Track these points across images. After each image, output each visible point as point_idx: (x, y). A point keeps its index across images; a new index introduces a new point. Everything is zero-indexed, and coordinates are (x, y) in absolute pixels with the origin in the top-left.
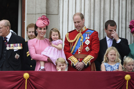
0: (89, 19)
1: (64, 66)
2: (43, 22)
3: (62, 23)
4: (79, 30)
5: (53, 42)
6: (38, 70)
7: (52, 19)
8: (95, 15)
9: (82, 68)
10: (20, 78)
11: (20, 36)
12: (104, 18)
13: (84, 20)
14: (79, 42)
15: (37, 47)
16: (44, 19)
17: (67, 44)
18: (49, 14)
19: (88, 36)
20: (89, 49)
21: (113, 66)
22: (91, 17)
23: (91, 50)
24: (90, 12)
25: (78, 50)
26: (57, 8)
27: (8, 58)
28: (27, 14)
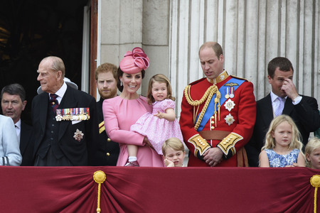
0: (234, 55)
1: (181, 157)
2: (134, 61)
3: (175, 65)
4: (212, 79)
5: (157, 105)
6: (123, 165)
7: (155, 55)
9: (217, 160)
10: (87, 181)
11: (87, 92)
12: (267, 54)
13: (223, 58)
14: (212, 104)
15: (122, 114)
16: (136, 56)
17: (187, 110)
18: (148, 45)
19: (230, 93)
20: (234, 120)
21: (285, 156)
22: (238, 52)
23: (237, 122)
25: (209, 122)
26: (165, 33)
27: (60, 138)
28: (101, 44)
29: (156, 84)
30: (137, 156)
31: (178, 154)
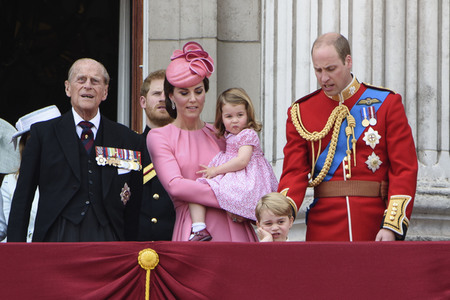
0: (367, 57)
1: (284, 226)
2: (188, 65)
3: (272, 73)
8: (387, 45)
10: (127, 266)
11: (127, 125)
12: (420, 55)
13: (350, 61)
14: (342, 137)
16: (191, 56)
18: (227, 41)
19: (369, 117)
20: (380, 162)
22: (374, 52)
24: (369, 33)
25: (341, 166)
26: (255, 20)
28: (150, 40)
29: (228, 107)
30: (205, 222)
31: (281, 222)
